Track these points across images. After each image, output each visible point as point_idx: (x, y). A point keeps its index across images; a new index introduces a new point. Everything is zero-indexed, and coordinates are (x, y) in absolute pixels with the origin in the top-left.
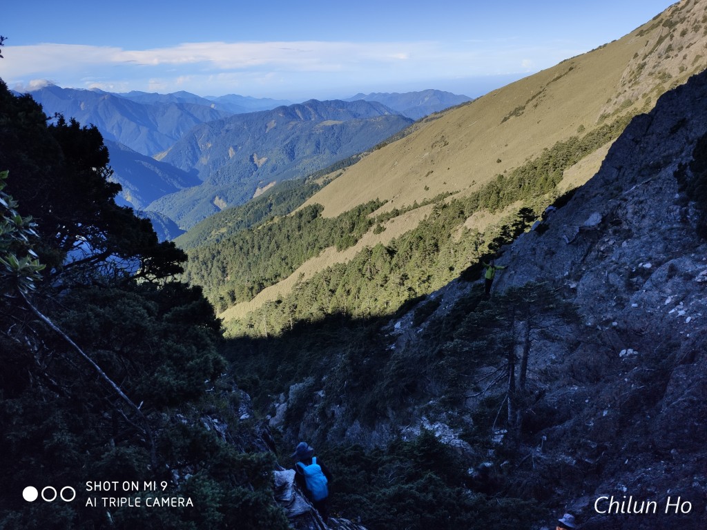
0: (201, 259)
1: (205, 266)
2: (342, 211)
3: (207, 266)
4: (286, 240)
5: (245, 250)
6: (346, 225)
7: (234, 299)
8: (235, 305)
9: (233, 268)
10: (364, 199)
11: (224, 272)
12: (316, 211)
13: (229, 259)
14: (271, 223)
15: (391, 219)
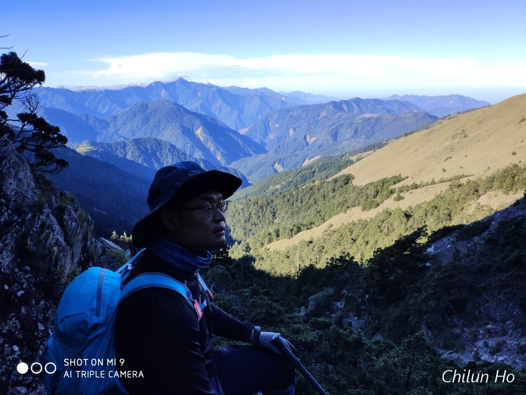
0: (259, 204)
1: (261, 210)
2: (369, 181)
3: (263, 210)
4: (322, 198)
5: (291, 202)
6: (371, 192)
7: (278, 236)
8: (279, 240)
9: (280, 214)
10: (389, 174)
11: (274, 216)
12: (348, 179)
13: (279, 207)
14: (313, 184)
15: (410, 191)
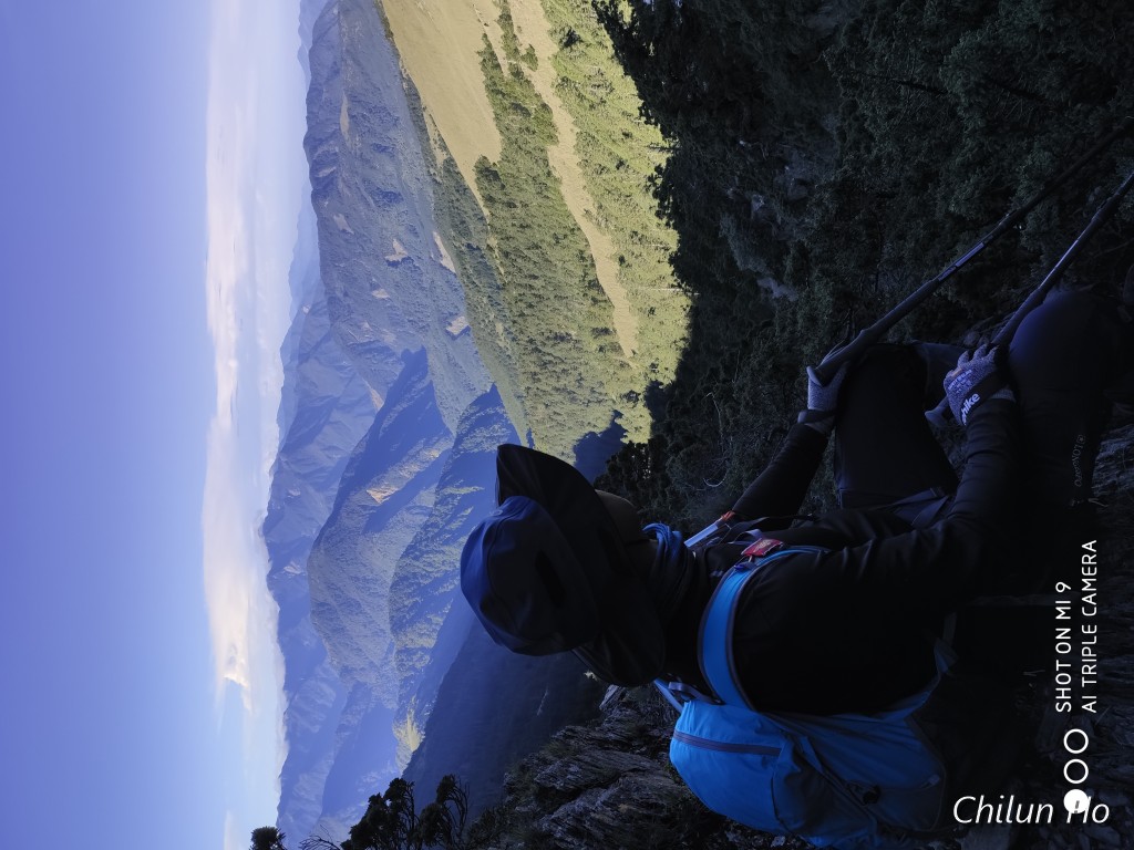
1: (550, 367)
4: (527, 231)
7: (606, 331)
8: (615, 331)
9: (559, 324)
11: (562, 339)
12: (486, 172)
13: (544, 327)
14: (496, 251)
15: (515, 31)
